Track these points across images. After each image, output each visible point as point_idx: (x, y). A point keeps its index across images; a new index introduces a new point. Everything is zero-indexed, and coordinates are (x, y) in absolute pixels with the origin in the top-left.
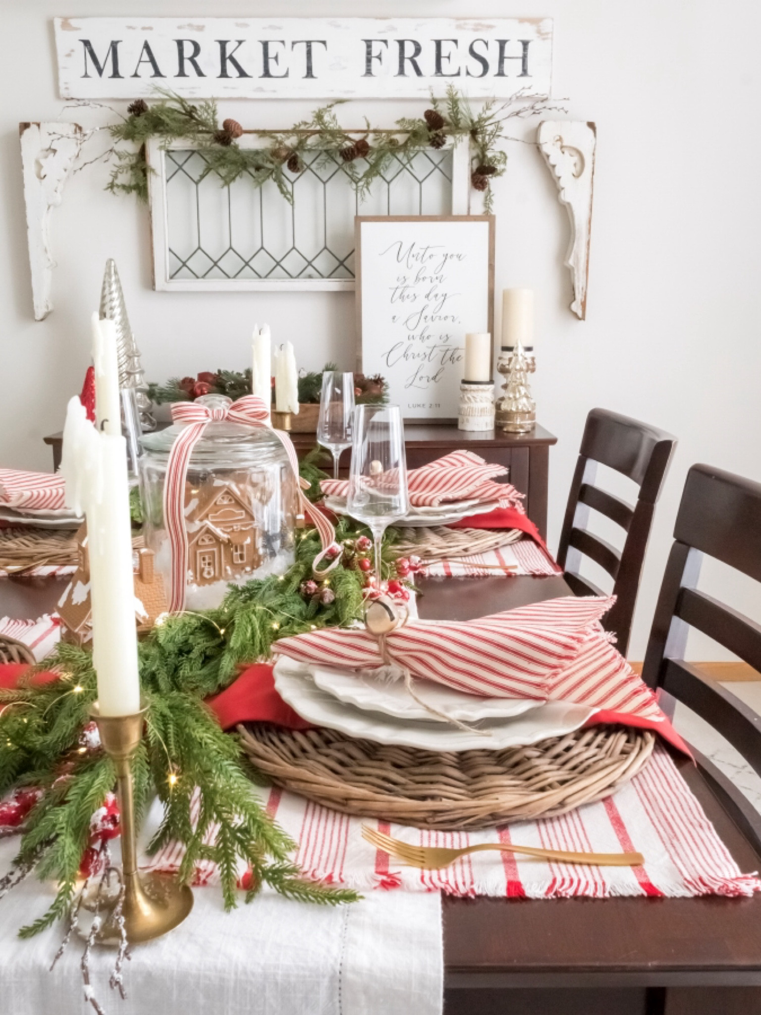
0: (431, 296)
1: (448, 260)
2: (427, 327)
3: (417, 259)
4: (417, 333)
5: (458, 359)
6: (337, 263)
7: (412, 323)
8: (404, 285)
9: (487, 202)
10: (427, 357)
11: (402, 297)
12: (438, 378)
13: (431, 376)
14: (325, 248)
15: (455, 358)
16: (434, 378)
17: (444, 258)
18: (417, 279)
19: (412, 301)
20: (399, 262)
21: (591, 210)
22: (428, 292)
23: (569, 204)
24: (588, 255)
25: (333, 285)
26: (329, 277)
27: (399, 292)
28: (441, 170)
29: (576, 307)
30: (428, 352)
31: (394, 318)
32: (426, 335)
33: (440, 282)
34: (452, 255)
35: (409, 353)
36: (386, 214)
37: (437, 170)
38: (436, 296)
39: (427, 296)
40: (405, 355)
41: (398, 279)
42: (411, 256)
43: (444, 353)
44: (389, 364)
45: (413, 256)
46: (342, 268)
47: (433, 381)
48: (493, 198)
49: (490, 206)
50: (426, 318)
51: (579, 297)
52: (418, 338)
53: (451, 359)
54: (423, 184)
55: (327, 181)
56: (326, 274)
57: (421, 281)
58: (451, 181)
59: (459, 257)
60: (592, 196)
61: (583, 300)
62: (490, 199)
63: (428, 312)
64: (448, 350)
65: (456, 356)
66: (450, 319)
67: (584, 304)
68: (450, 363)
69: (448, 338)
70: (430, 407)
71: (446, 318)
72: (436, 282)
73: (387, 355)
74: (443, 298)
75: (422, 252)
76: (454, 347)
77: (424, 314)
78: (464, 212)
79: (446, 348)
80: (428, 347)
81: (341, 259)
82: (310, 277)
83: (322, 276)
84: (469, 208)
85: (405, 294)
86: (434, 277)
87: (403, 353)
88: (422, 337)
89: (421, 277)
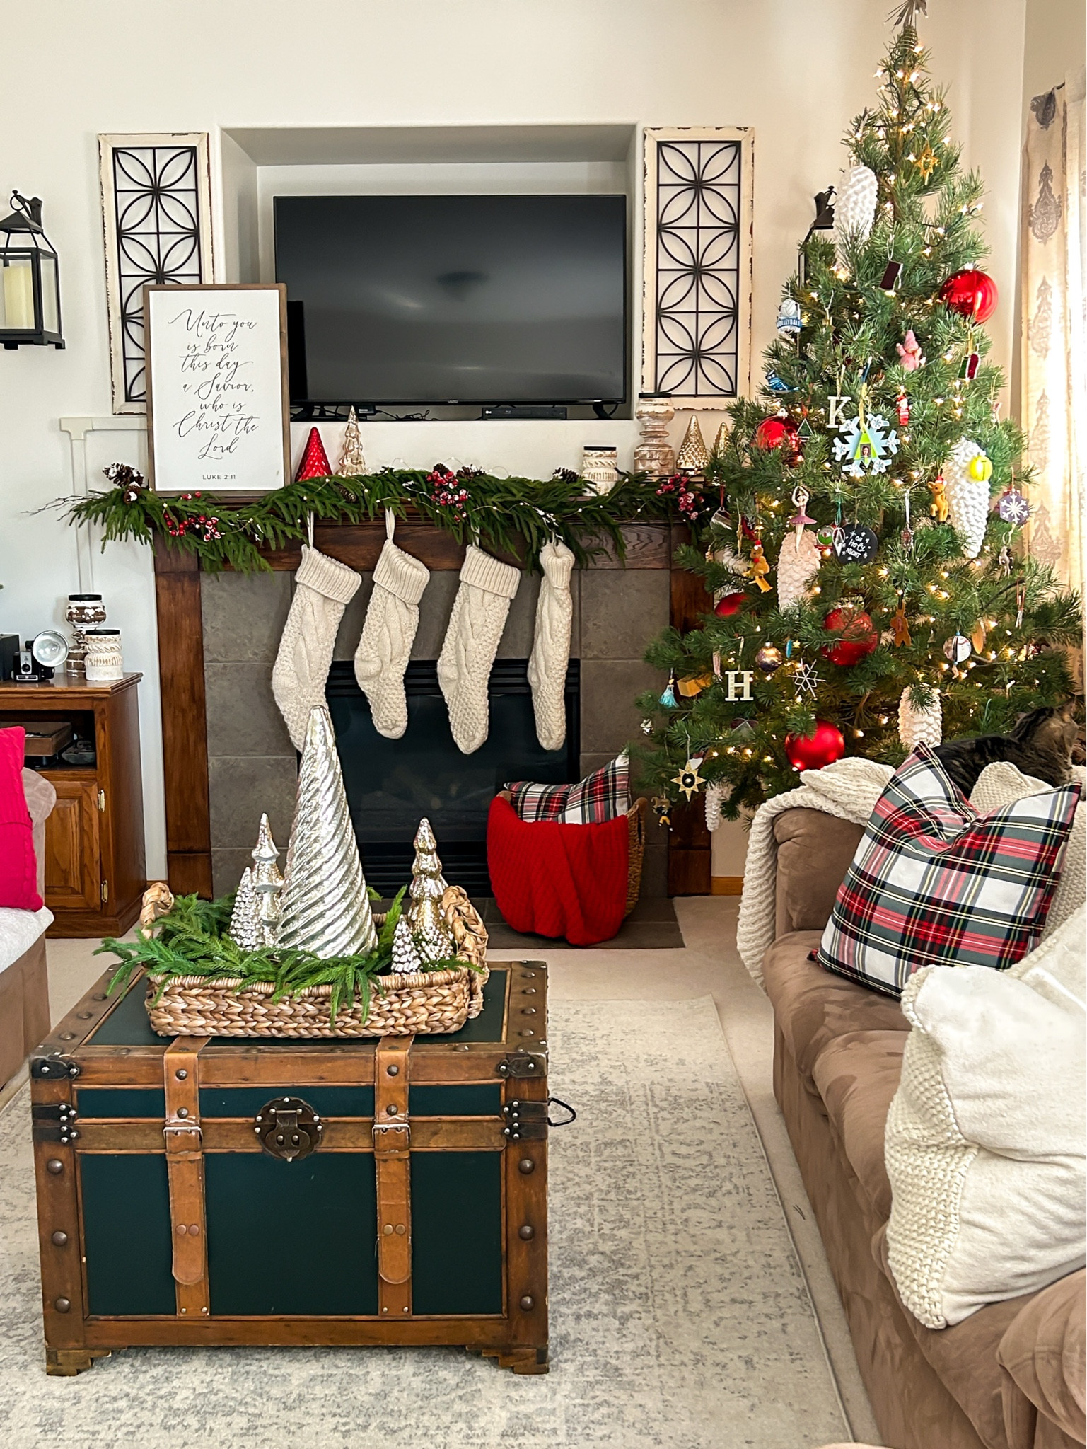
0: (223, 364)
1: (239, 327)
2: (220, 396)
3: (206, 328)
4: (210, 401)
5: (252, 428)
7: (203, 393)
8: (195, 353)
10: (222, 426)
13: (225, 446)
15: (250, 427)
16: (229, 448)
17: (234, 326)
18: (208, 347)
19: (203, 370)
20: (189, 330)
22: (219, 361)
27: (190, 360)
30: (222, 420)
31: (185, 386)
32: (218, 404)
33: (231, 350)
34: (242, 324)
35: (202, 422)
38: (227, 364)
39: (219, 364)
40: (199, 424)
41: (188, 347)
42: (201, 323)
43: (237, 422)
44: (182, 432)
45: (203, 324)
47: (227, 452)
50: (217, 387)
52: (211, 407)
53: (246, 428)
57: (212, 349)
59: (249, 324)
63: (220, 381)
64: (241, 419)
65: (251, 424)
66: (243, 388)
68: (244, 432)
69: (241, 406)
70: (226, 478)
71: (239, 386)
72: (227, 350)
73: (178, 425)
74: (235, 366)
75: (212, 321)
76: (249, 415)
77: (215, 383)
79: (240, 417)
80: (221, 416)
85: (196, 362)
86: (225, 345)
87: (196, 422)
88: (214, 406)
89: (212, 345)
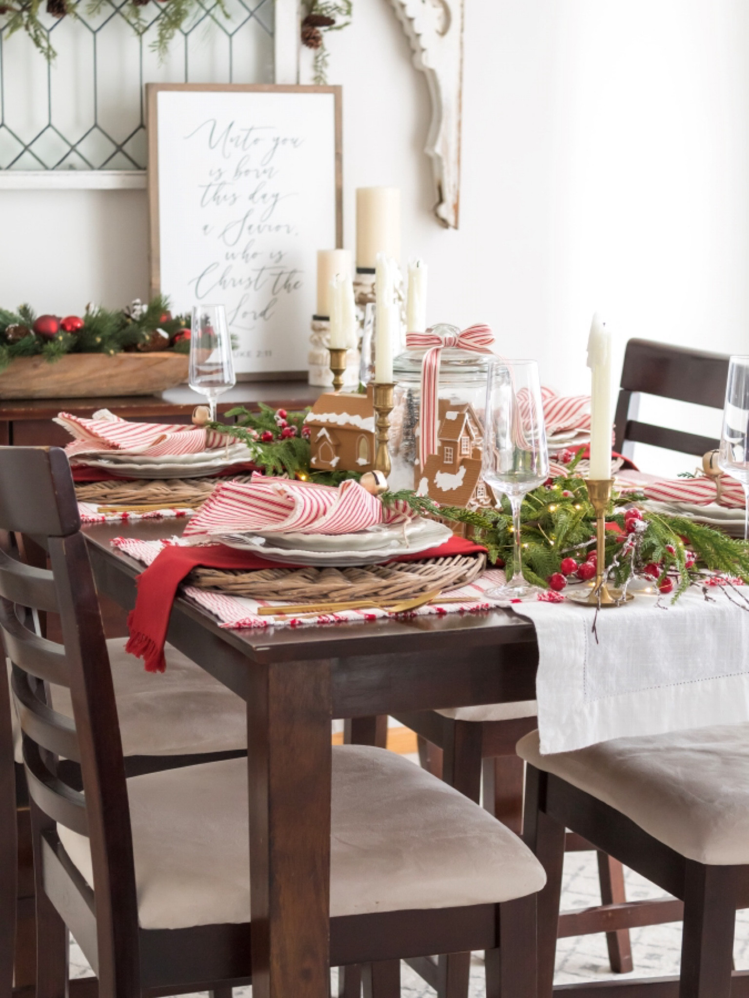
0: (258, 196)
1: (280, 146)
2: (253, 241)
3: (236, 145)
4: (239, 249)
5: (295, 286)
6: (113, 149)
7: (231, 236)
8: (220, 181)
9: (318, 65)
10: (253, 284)
11: (216, 197)
12: (268, 314)
13: (259, 312)
14: (96, 125)
15: (292, 285)
16: (263, 314)
17: (273, 144)
18: (238, 172)
19: (231, 204)
20: (212, 148)
21: (461, 79)
22: (252, 192)
23: (432, 71)
24: (459, 140)
25: (108, 180)
26: (101, 168)
27: (212, 191)
28: (258, 20)
29: (445, 211)
30: (254, 276)
31: (205, 228)
32: (251, 252)
33: (269, 177)
34: (285, 141)
35: (228, 278)
36: (182, 80)
37: (252, 20)
38: (264, 196)
39: (252, 197)
40: (222, 282)
41: (211, 174)
42: (229, 139)
43: (275, 278)
44: (200, 294)
45: (232, 140)
46: (119, 154)
47: (260, 319)
48: (328, 59)
49: (324, 69)
50: (250, 227)
51: (449, 196)
52: (240, 256)
53: (287, 286)
54: (234, 38)
55: (99, 29)
56: (97, 163)
57: (243, 175)
58: (272, 34)
59: (294, 142)
60: (461, 61)
61: (455, 202)
62: (323, 59)
63: (253, 220)
64: (281, 274)
65: (292, 282)
66: (283, 230)
67: (456, 207)
68: (284, 291)
69: (281, 257)
70: (258, 356)
71: (278, 228)
72: (264, 177)
73: (196, 281)
74: (273, 200)
75: (243, 135)
76: (290, 269)
77: (248, 222)
78: (292, 81)
79: (278, 271)
80: (254, 270)
81: (120, 142)
82: (71, 167)
83: (92, 168)
84: (298, 73)
85: (221, 194)
86: (261, 170)
87: (219, 278)
88: (245, 255)
89: (243, 169)
